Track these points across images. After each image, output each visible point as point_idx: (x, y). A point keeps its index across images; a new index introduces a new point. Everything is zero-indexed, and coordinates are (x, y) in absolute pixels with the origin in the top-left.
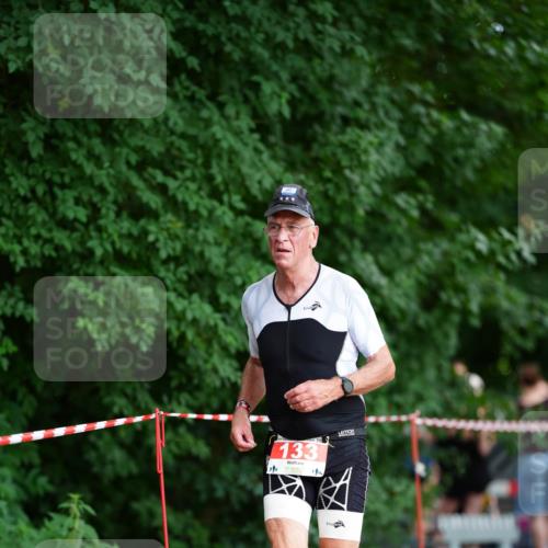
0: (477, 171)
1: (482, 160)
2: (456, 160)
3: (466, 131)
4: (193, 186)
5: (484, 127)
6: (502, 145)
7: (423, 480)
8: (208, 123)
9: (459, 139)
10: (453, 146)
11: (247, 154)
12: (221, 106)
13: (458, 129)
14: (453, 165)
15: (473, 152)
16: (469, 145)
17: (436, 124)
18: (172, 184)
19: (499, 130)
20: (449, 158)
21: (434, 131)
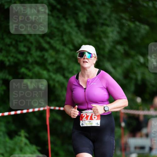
4: (58, 42)
8: (63, 24)
11: (74, 33)
12: (66, 19)
16: (138, 31)
18: (52, 42)
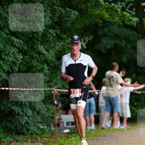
0: (71, 24)
1: (72, 21)
2: (65, 21)
3: (68, 13)
5: (73, 12)
6: (77, 17)
7: (57, 106)
9: (66, 15)
10: (65, 17)
13: (66, 12)
14: (64, 22)
15: (70, 19)
16: (69, 17)
17: (60, 11)
19: (77, 13)
20: (63, 20)
21: (60, 13)
